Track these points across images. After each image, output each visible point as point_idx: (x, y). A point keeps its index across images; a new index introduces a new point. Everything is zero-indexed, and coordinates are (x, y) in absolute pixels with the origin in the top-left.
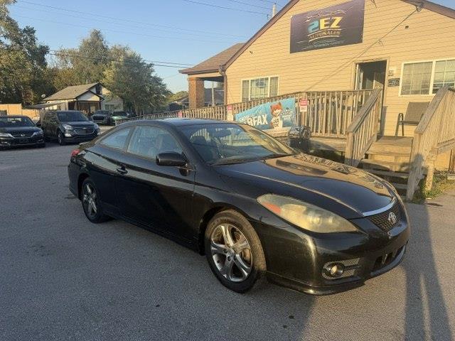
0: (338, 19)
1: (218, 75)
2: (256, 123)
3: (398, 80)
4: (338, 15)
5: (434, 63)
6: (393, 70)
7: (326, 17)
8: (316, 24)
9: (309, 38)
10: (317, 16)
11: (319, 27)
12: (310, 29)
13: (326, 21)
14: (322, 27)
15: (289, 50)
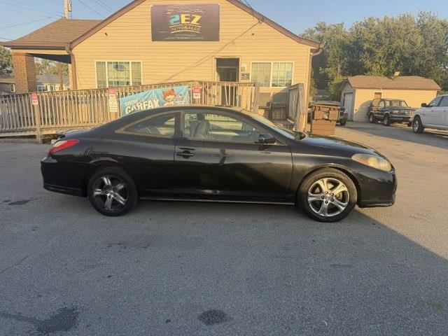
0: (197, 18)
1: (64, 53)
2: (147, 107)
3: (248, 75)
4: (198, 14)
5: (272, 64)
6: (245, 66)
7: (187, 13)
8: (177, 18)
9: (170, 30)
10: (178, 11)
11: (180, 21)
12: (172, 21)
13: (186, 17)
14: (183, 21)
15: (151, 38)
